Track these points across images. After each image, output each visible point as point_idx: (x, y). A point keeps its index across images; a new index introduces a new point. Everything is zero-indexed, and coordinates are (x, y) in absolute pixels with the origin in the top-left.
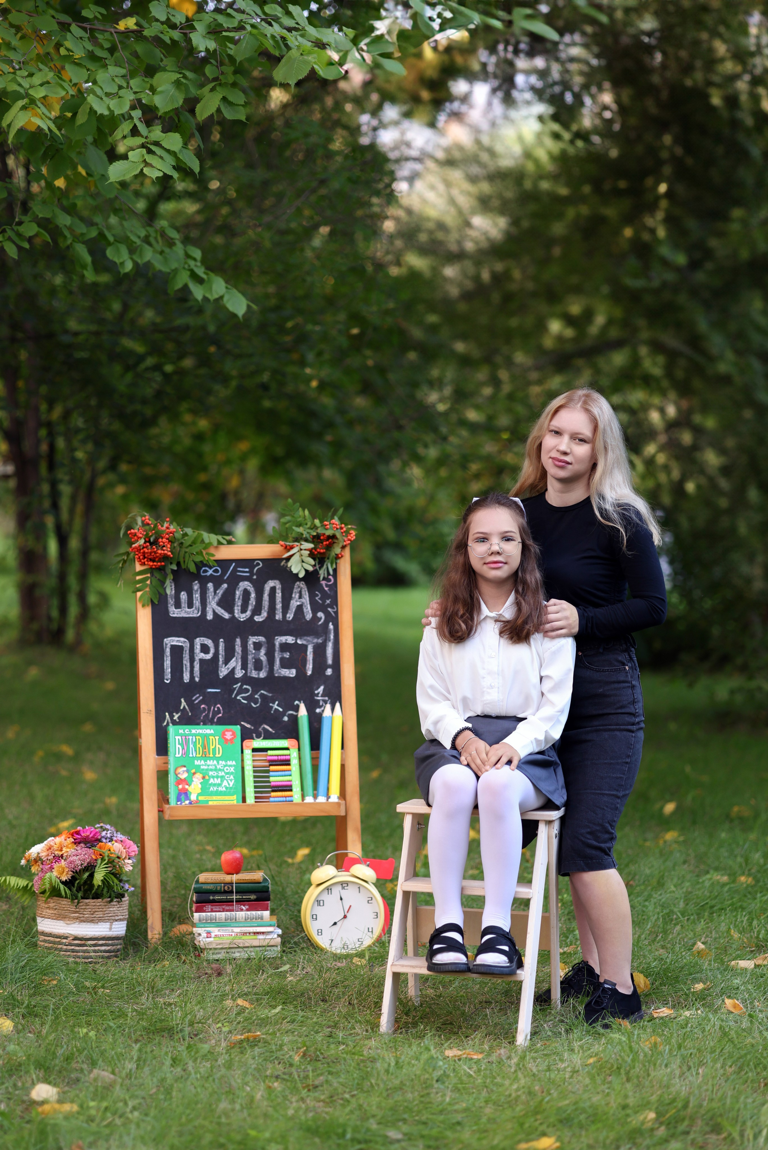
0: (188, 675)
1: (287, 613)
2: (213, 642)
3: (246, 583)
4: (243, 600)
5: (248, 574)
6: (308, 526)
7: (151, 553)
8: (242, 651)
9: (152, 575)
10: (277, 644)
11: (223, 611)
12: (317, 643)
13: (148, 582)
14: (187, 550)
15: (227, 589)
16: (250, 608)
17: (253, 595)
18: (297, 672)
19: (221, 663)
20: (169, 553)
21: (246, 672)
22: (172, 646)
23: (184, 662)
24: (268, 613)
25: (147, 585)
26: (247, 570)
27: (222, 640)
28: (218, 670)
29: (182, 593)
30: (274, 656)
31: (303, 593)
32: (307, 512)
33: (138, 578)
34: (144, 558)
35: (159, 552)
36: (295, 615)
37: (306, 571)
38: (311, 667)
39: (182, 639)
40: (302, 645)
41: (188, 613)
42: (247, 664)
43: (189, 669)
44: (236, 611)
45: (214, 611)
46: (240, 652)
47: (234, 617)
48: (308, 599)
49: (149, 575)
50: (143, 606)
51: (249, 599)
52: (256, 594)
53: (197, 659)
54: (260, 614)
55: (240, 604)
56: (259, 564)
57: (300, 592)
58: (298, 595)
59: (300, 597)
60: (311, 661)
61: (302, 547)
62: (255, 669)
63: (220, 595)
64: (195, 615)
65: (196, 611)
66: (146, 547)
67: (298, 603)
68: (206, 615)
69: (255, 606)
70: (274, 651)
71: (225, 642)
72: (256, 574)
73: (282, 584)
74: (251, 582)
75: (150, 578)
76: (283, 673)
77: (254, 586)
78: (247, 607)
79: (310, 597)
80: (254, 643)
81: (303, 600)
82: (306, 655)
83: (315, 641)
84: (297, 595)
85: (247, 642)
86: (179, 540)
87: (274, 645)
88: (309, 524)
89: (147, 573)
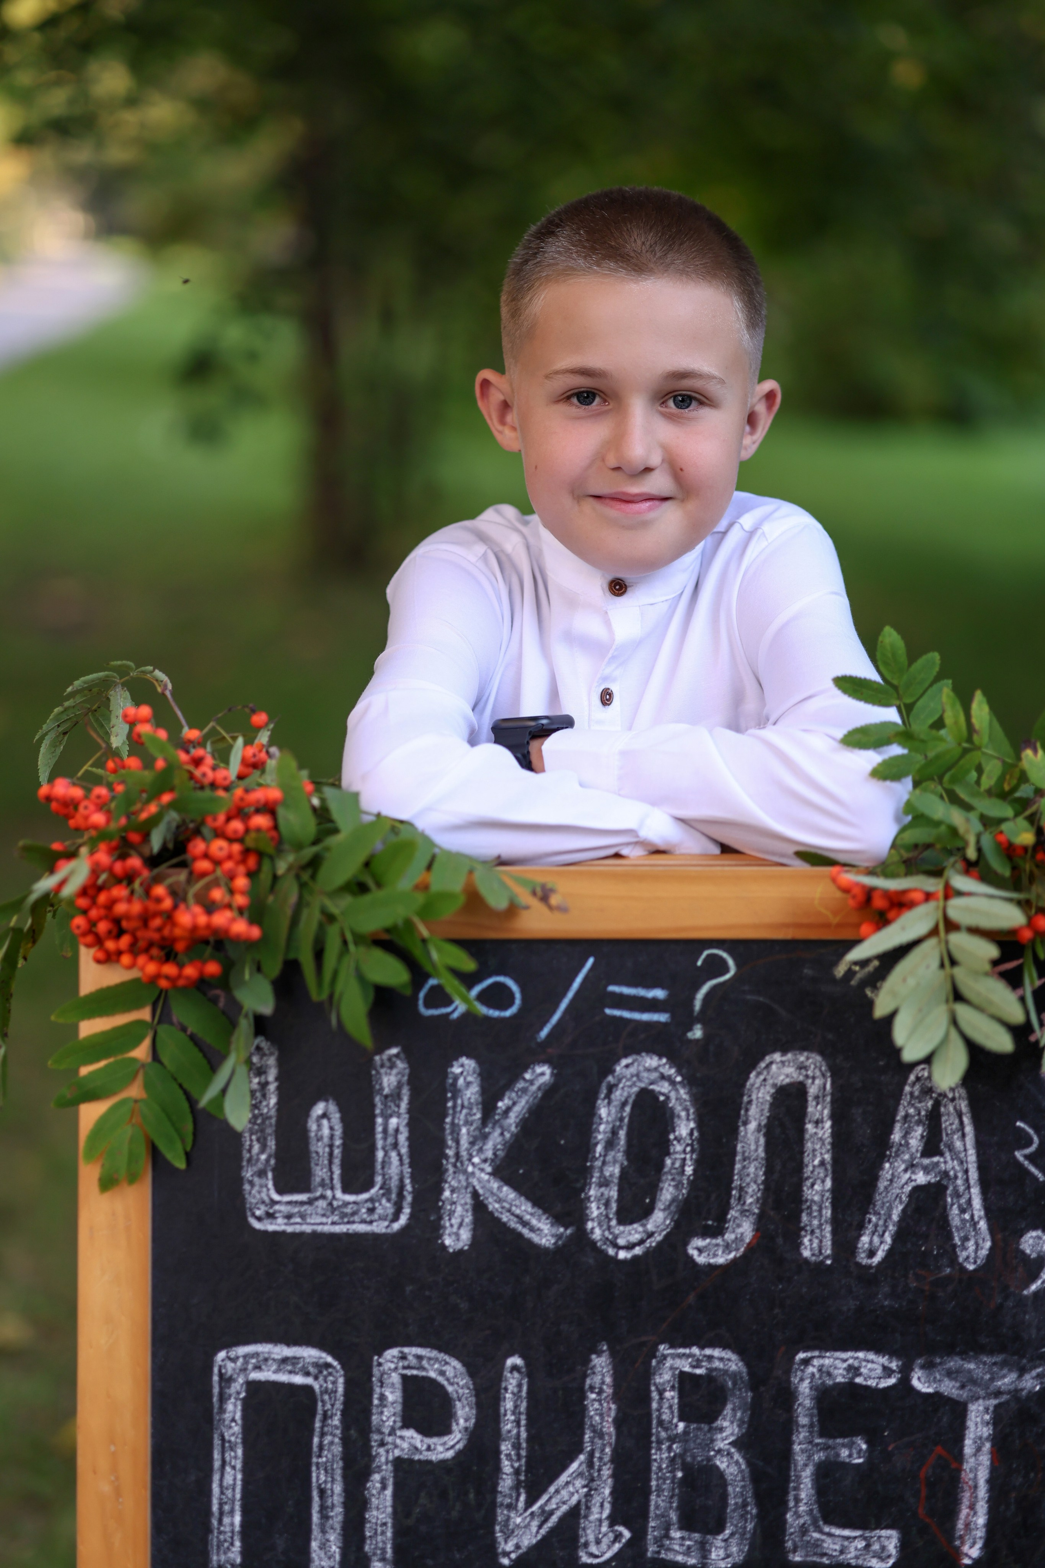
0: (335, 1549)
1: (861, 1227)
2: (472, 1371)
3: (652, 1061)
4: (628, 1153)
5: (662, 1017)
6: (987, 782)
7: (145, 919)
8: (618, 1423)
9: (162, 1014)
10: (804, 1388)
11: (525, 1208)
12: (1015, 1393)
13: (141, 1052)
14: (334, 908)
15: (549, 1092)
16: (667, 1193)
17: (684, 1128)
18: (904, 1546)
19: (506, 1483)
20: (240, 927)
21: (639, 1537)
22: (253, 1387)
23: (318, 1477)
24: (761, 1223)
25: (133, 1070)
26: (659, 993)
27: (515, 1360)
28: (490, 1520)
29: (319, 1108)
30: (787, 1455)
31: (949, 1123)
32: (980, 709)
33: (89, 1028)
34: (118, 932)
35: (185, 918)
36: (896, 1238)
37: (974, 1050)
38: (981, 1520)
39: (310, 1354)
40: (937, 1396)
41: (347, 1217)
42: (646, 1492)
43: (337, 1514)
44: (594, 1210)
45: (479, 1206)
46: (609, 1428)
47: (582, 1237)
48: (972, 1156)
49: (145, 1014)
50: (107, 1184)
51: (665, 1149)
52: (701, 1124)
53: (383, 1457)
54: (717, 1231)
55: (614, 1170)
56: (716, 967)
57: (933, 1120)
58: (919, 1131)
59: (932, 1146)
60: (982, 1492)
61: (957, 909)
62: (688, 1523)
63: (512, 1119)
64: (380, 1227)
65: (386, 1207)
66: (129, 878)
67: (921, 1178)
68: (437, 1228)
69: (692, 1183)
70: (788, 1427)
71: (530, 1372)
72: (703, 1018)
73: (835, 1072)
74: (673, 1060)
75: (154, 1028)
76: (831, 1546)
77: (690, 1081)
78: (653, 1190)
79: (980, 1145)
80: (685, 1381)
81: (948, 1163)
82: (959, 1457)
83: (1007, 1380)
84: (915, 1142)
85: (647, 1375)
86: (298, 847)
87: (788, 1396)
88: (992, 772)
89: (137, 1005)
